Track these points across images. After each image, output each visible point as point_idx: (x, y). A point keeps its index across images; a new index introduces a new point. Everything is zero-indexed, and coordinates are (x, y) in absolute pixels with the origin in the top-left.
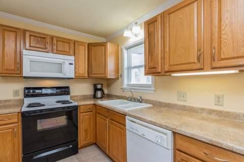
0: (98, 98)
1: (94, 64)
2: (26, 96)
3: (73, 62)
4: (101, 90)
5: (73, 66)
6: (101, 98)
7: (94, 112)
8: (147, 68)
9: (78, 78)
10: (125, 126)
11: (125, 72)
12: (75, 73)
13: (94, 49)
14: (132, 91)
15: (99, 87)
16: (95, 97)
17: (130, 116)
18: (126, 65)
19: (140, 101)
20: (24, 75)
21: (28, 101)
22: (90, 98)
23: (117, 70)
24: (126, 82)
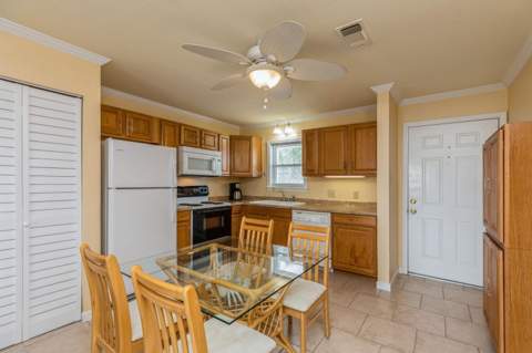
0: (236, 200)
4: (240, 190)
5: (220, 163)
6: (240, 200)
8: (305, 170)
11: (271, 170)
15: (237, 186)
16: (231, 198)
17: (295, 209)
20: (184, 173)
22: (225, 200)
23: (260, 168)
24: (271, 181)
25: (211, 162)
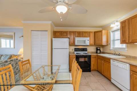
0: (98, 53)
1: (97, 40)
2: (75, 51)
3: (89, 40)
4: (100, 50)
5: (89, 41)
6: (100, 53)
7: (97, 58)
8: (121, 41)
9: (91, 45)
10: (110, 63)
11: (112, 42)
12: (90, 43)
13: (96, 34)
14: (115, 50)
15: (99, 48)
16: (97, 53)
17: (112, 59)
18: (112, 39)
19: (119, 55)
21: (75, 52)
22: (95, 53)
23: (107, 41)
24: (112, 47)
25: (85, 41)
